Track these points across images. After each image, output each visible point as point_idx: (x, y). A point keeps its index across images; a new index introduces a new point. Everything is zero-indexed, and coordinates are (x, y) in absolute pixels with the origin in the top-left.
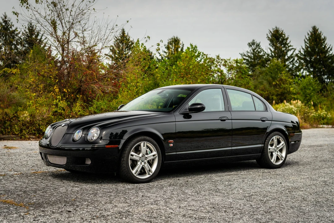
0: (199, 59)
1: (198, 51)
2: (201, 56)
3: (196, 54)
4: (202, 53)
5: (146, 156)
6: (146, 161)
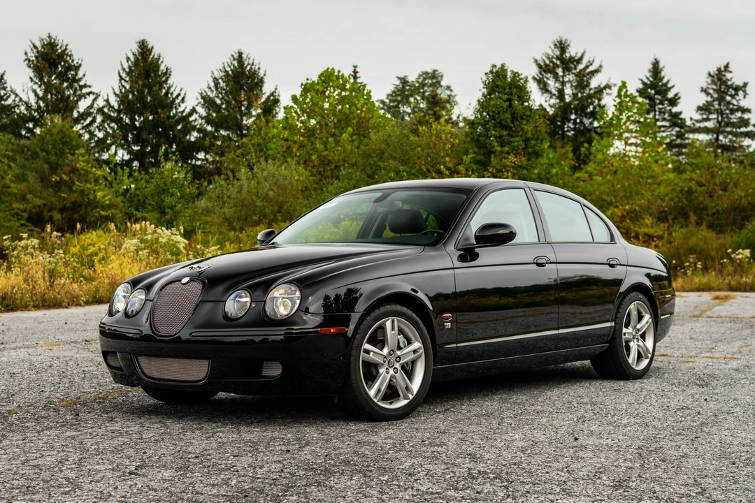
5: (399, 353)
6: (397, 365)
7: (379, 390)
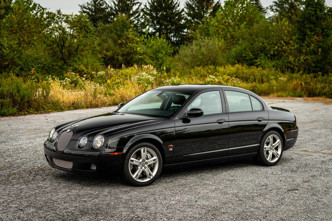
0: (35, 12)
1: (33, 2)
2: (37, 8)
3: (31, 6)
4: (37, 5)
5: (147, 161)
6: (146, 166)
7: (137, 175)
